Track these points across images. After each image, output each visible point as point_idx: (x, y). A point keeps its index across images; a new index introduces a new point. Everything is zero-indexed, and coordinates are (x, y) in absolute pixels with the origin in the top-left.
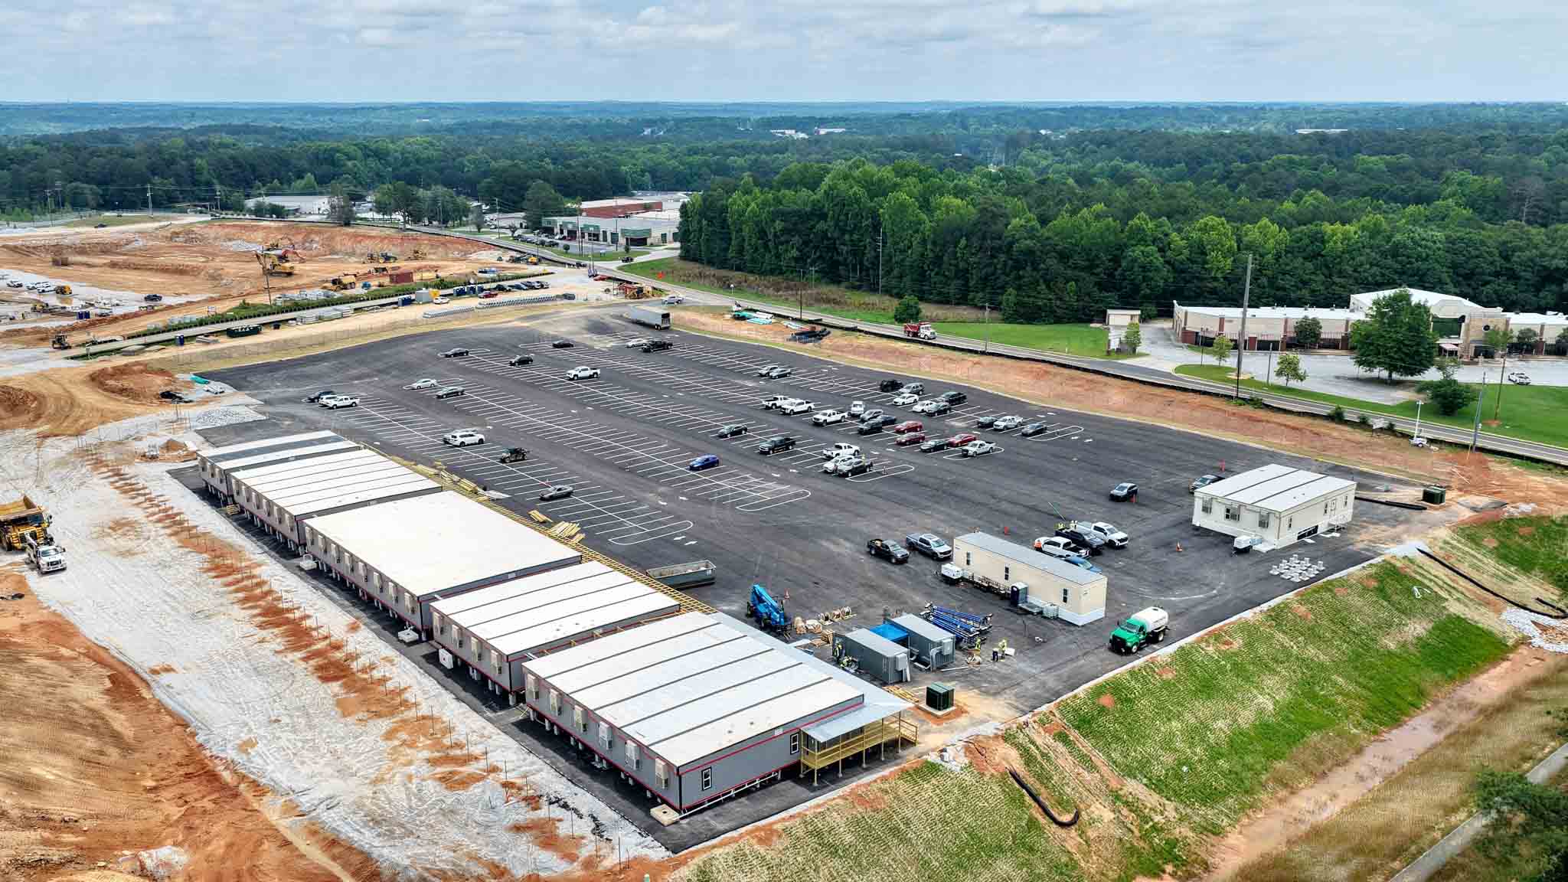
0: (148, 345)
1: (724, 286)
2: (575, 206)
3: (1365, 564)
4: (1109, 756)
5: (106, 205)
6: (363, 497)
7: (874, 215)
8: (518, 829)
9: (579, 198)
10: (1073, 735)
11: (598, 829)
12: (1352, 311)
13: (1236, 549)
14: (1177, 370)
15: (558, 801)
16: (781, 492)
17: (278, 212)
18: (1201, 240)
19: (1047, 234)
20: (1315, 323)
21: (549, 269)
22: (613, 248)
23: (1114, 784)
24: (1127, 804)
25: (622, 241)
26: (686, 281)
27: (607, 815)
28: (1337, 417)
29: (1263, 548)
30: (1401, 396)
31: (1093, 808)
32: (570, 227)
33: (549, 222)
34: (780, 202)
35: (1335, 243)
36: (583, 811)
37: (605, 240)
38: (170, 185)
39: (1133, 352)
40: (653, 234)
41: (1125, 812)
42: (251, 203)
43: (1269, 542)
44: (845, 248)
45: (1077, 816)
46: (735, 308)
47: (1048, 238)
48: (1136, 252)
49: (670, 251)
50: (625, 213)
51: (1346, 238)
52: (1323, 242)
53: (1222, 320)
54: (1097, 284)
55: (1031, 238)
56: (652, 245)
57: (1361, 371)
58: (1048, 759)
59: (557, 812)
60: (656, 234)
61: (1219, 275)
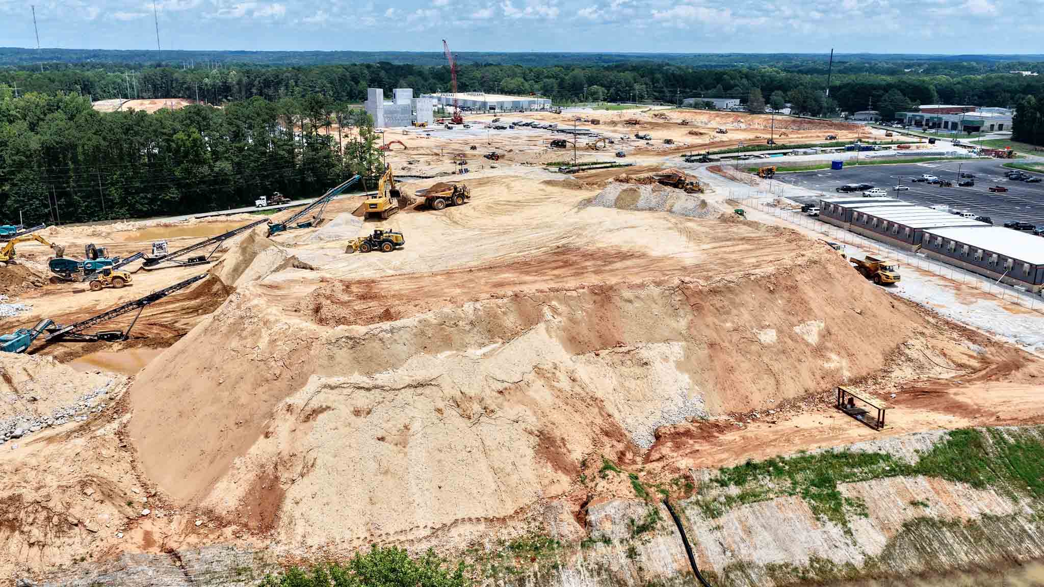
2: (915, 107)
25: (961, 128)
26: (1028, 152)
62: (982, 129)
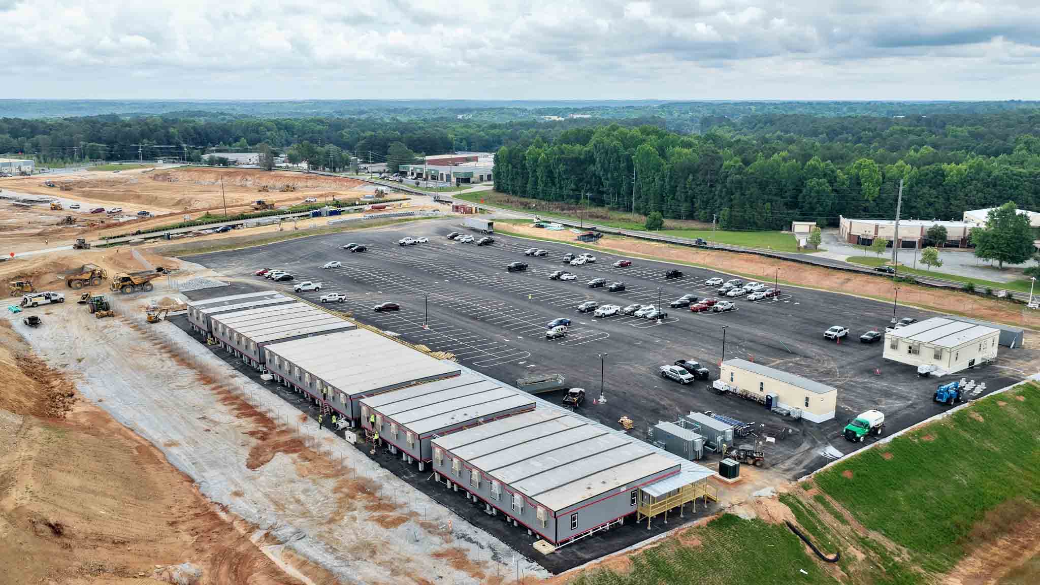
0: (146, 239)
1: (526, 207)
2: (420, 158)
3: (1015, 385)
4: (855, 514)
5: (111, 157)
6: (303, 332)
7: (629, 160)
8: (438, 555)
9: (423, 153)
10: (828, 498)
11: (495, 557)
12: (966, 222)
13: (920, 374)
14: (849, 260)
15: (464, 536)
16: (590, 334)
17: (224, 162)
18: (857, 175)
19: (750, 171)
20: (943, 229)
21: (407, 196)
22: (448, 185)
23: (861, 534)
24: (874, 549)
25: (454, 180)
26: (500, 204)
27: (502, 547)
28: (970, 290)
29: (939, 374)
30: (1010, 277)
31: (848, 551)
32: (418, 171)
33: (404, 168)
34: (563, 153)
35: (952, 176)
36: (484, 544)
37: (442, 179)
38: (153, 145)
39: (816, 249)
40: (475, 175)
41: (872, 553)
42: (206, 157)
43: (943, 368)
44: (608, 182)
45: (839, 555)
46: (536, 220)
47: (752, 173)
48: (812, 182)
49: (487, 187)
50: (455, 162)
51: (959, 172)
52: (943, 175)
53: (877, 227)
54: (786, 204)
55: (740, 174)
56: (473, 183)
57: (981, 262)
58: (813, 515)
59: (464, 544)
60: (476, 175)
61: (870, 199)
62: (472, 180)
